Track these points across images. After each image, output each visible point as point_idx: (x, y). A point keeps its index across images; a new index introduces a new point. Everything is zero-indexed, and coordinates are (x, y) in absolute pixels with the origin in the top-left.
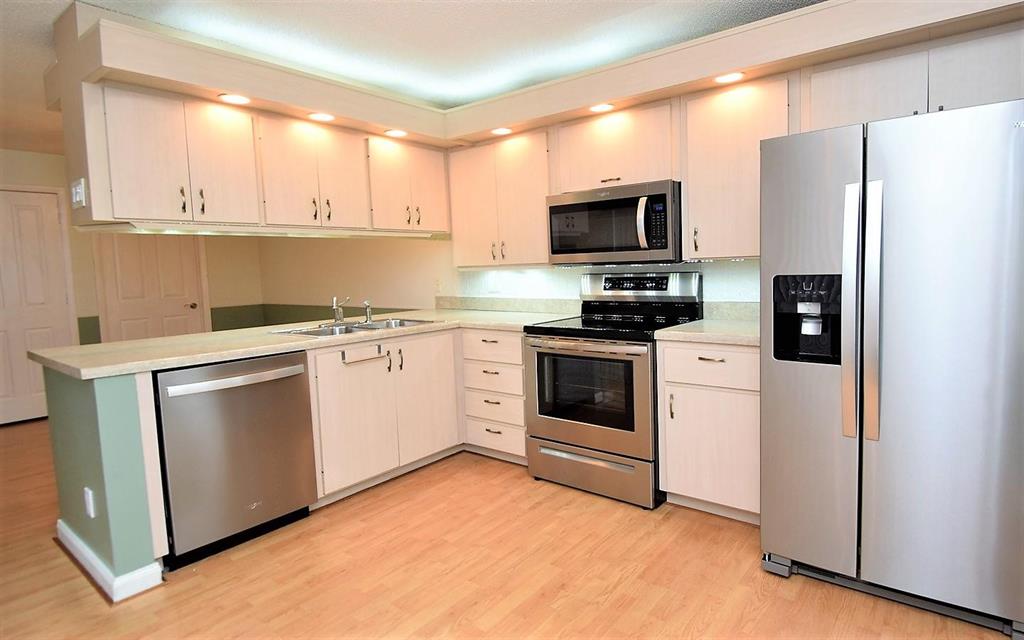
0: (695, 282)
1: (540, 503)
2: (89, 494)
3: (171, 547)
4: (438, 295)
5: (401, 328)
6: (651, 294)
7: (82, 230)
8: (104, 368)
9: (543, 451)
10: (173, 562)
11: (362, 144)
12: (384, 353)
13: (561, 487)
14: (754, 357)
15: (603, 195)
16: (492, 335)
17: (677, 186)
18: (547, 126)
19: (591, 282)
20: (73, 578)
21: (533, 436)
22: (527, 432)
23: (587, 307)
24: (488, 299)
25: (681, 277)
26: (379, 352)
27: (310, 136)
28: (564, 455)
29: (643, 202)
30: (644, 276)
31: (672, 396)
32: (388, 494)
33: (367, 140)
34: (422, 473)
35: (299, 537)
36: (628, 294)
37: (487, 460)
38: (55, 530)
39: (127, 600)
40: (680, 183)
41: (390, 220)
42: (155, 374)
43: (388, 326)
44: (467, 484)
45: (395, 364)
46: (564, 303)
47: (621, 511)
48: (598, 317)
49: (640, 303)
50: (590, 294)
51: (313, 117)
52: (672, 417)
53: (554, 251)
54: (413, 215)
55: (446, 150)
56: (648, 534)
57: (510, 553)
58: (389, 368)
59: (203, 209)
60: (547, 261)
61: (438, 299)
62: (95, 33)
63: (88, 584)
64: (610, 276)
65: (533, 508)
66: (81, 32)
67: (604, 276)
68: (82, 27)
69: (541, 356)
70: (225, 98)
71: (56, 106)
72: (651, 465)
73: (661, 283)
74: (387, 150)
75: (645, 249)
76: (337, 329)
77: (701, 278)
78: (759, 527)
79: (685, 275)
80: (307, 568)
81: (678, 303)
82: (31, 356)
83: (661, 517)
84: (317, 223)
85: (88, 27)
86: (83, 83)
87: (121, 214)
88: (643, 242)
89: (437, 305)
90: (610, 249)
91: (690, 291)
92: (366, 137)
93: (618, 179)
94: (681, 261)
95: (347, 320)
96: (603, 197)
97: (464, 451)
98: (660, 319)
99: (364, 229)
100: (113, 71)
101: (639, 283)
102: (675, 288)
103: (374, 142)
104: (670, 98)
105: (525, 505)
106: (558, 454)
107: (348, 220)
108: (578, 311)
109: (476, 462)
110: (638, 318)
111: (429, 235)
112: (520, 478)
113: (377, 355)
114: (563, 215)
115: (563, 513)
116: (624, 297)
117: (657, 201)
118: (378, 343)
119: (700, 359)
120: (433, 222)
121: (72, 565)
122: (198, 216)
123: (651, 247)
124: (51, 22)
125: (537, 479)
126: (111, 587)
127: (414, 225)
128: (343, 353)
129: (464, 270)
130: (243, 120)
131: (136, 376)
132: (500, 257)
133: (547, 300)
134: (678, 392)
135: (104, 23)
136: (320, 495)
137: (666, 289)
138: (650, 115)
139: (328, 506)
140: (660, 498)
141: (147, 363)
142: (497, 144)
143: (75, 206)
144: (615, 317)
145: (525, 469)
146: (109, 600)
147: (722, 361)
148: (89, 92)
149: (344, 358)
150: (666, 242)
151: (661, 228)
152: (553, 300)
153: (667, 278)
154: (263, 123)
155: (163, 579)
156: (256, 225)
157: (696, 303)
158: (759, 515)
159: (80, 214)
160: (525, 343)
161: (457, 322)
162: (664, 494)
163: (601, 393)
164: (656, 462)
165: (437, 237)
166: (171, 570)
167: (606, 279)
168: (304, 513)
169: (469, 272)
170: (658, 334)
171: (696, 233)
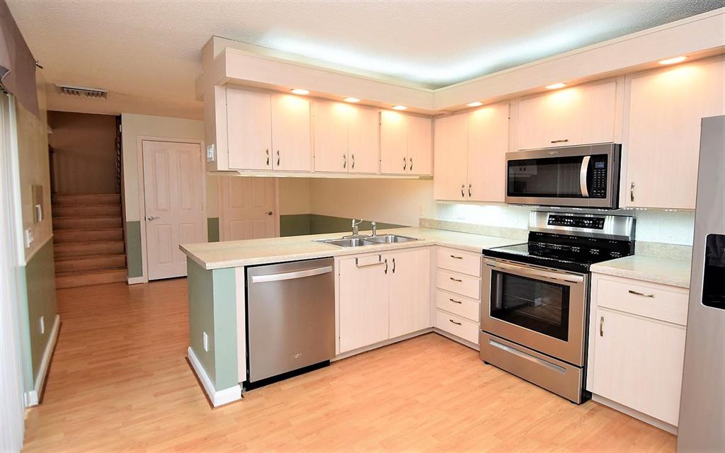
0: (628, 224)
1: (487, 383)
2: (206, 337)
3: (248, 376)
4: (422, 217)
5: (395, 244)
6: (588, 231)
7: (212, 174)
8: (217, 263)
9: (492, 343)
10: (248, 386)
11: (377, 115)
12: (383, 260)
13: (505, 373)
14: (684, 297)
15: (552, 153)
16: (458, 253)
17: (618, 148)
18: (510, 100)
19: (537, 219)
20: (193, 386)
21: (484, 331)
22: (481, 327)
23: (533, 236)
24: (457, 223)
25: (615, 219)
26: (380, 260)
27: (345, 113)
28: (505, 348)
29: (586, 160)
30: (583, 216)
31: (602, 319)
32: (380, 358)
33: (380, 113)
34: (404, 344)
35: (322, 380)
36: (568, 230)
37: (449, 341)
38: (187, 353)
39: (221, 406)
40: (620, 145)
41: (392, 168)
42: (246, 267)
43: (386, 241)
44: (433, 358)
45: (389, 268)
46: (514, 231)
47: (552, 401)
48: (542, 244)
49: (577, 237)
50: (536, 226)
51: (347, 100)
52: (602, 335)
53: (510, 194)
54: (408, 164)
55: (433, 117)
56: (574, 426)
57: (464, 420)
58: (386, 271)
59: (278, 163)
60: (504, 201)
61: (421, 220)
62: (222, 56)
63: (202, 392)
64: (553, 214)
65: (482, 386)
66: (216, 54)
67: (549, 214)
68: (216, 53)
69: (494, 273)
70: (294, 92)
71: (200, 98)
72: (580, 371)
73: (598, 223)
74: (393, 120)
75: (586, 197)
76: (354, 240)
77: (634, 221)
78: (676, 437)
79: (620, 218)
80: (326, 405)
81: (612, 240)
82: (181, 248)
83: (586, 412)
84: (346, 170)
85: (219, 53)
86: (215, 87)
87: (232, 167)
88: (584, 191)
89: (420, 224)
90: (554, 195)
91: (624, 232)
92: (379, 111)
93: (566, 141)
94: (617, 208)
95: (360, 233)
96: (552, 155)
97: (433, 332)
98: (595, 251)
99: (374, 174)
100: (231, 79)
101: (578, 221)
102: (610, 228)
103: (385, 114)
104: (616, 77)
105: (476, 383)
106: (501, 347)
107: (365, 168)
108: (525, 239)
109: (442, 342)
110: (576, 249)
111: (418, 177)
112: (473, 360)
113: (378, 262)
114: (518, 167)
115: (504, 395)
116: (564, 231)
117: (599, 159)
118: (379, 253)
119: (631, 292)
120: (421, 168)
121: (194, 377)
122: (276, 167)
123: (591, 195)
124: (200, 49)
125: (486, 363)
126: (213, 396)
127: (408, 171)
128: (357, 260)
129: (441, 202)
130: (305, 104)
131: (236, 269)
132: (467, 195)
133: (501, 228)
134: (607, 315)
135: (228, 50)
136: (337, 353)
137: (602, 228)
138: (598, 91)
139: (341, 360)
140: (586, 396)
141: (242, 261)
142: (470, 113)
143: (208, 161)
144: (557, 247)
145: (478, 353)
146: (212, 405)
147: (651, 296)
148: (219, 92)
149: (357, 263)
150: (605, 194)
151: (601, 182)
152: (506, 228)
153: (604, 220)
154: (316, 105)
155: (242, 396)
156: (309, 172)
157: (630, 242)
158: (677, 428)
159: (211, 165)
160: (483, 263)
161: (434, 241)
162: (590, 394)
163: (540, 299)
164: (585, 368)
165: (423, 178)
166: (247, 391)
167: (551, 216)
168: (326, 364)
169: (444, 204)
170: (594, 267)
171: (632, 186)
